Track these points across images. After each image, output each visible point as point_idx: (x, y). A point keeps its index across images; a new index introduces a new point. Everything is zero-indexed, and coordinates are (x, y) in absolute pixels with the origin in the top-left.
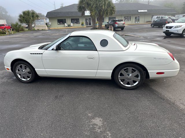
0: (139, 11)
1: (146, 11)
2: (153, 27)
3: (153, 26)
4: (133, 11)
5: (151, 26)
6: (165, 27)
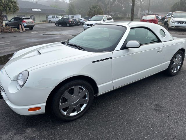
0: (33, 10)
1: (40, 10)
2: (58, 26)
3: (57, 24)
4: (26, 9)
5: (56, 25)
6: (85, 25)
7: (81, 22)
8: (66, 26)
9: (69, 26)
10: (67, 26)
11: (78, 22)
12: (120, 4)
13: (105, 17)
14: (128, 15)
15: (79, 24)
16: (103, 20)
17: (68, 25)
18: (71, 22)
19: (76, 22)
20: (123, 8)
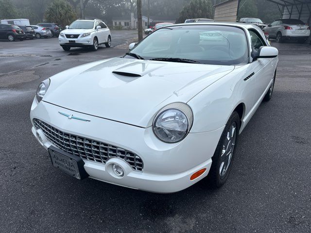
6: (63, 36)
7: (37, 33)
8: (8, 41)
9: (14, 41)
10: (10, 41)
11: (31, 32)
12: (97, 5)
13: (96, 22)
14: (116, 23)
15: (34, 35)
16: (96, 28)
17: (11, 38)
18: (18, 32)
19: (28, 32)
20: (103, 11)
